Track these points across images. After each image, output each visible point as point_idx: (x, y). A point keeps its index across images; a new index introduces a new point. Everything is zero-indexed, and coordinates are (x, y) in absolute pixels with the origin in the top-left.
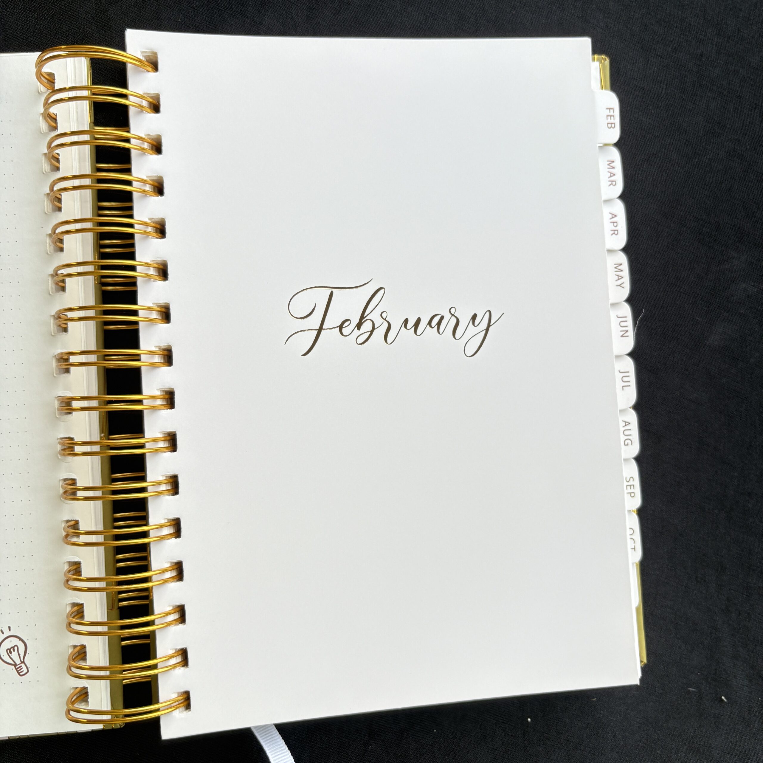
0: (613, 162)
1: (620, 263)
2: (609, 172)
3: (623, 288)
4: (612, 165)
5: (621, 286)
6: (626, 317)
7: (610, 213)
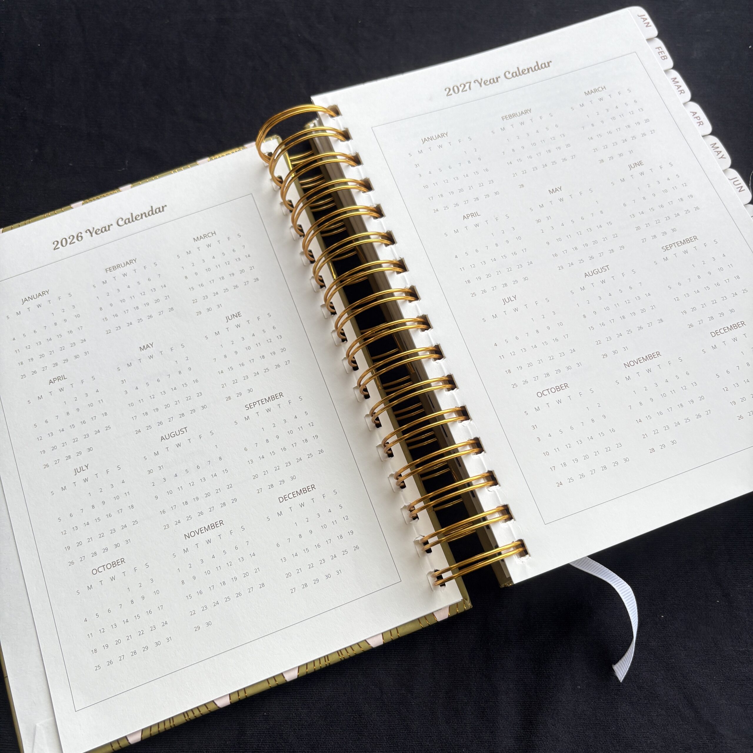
0: (676, 78)
1: (715, 143)
2: (675, 86)
3: (725, 158)
4: (676, 80)
5: (723, 157)
6: (736, 178)
7: (691, 112)
